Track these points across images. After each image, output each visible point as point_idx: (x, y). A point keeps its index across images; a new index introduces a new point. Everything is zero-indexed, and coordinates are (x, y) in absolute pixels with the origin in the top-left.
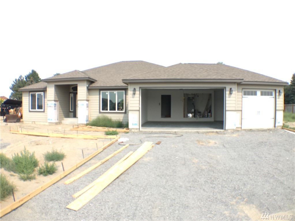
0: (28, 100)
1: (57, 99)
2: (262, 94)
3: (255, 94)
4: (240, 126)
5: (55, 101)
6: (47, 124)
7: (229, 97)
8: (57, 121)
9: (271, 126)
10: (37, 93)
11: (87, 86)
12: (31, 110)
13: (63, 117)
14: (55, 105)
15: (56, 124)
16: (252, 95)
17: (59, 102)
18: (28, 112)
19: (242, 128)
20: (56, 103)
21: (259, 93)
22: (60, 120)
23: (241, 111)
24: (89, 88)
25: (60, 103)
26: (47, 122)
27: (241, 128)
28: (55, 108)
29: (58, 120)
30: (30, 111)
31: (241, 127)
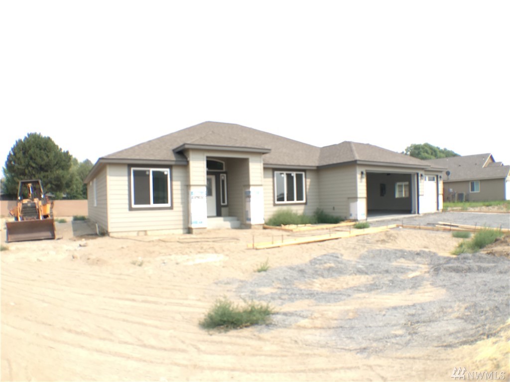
9: (434, 210)
10: (152, 170)
12: (134, 206)
18: (127, 210)
30: (131, 209)
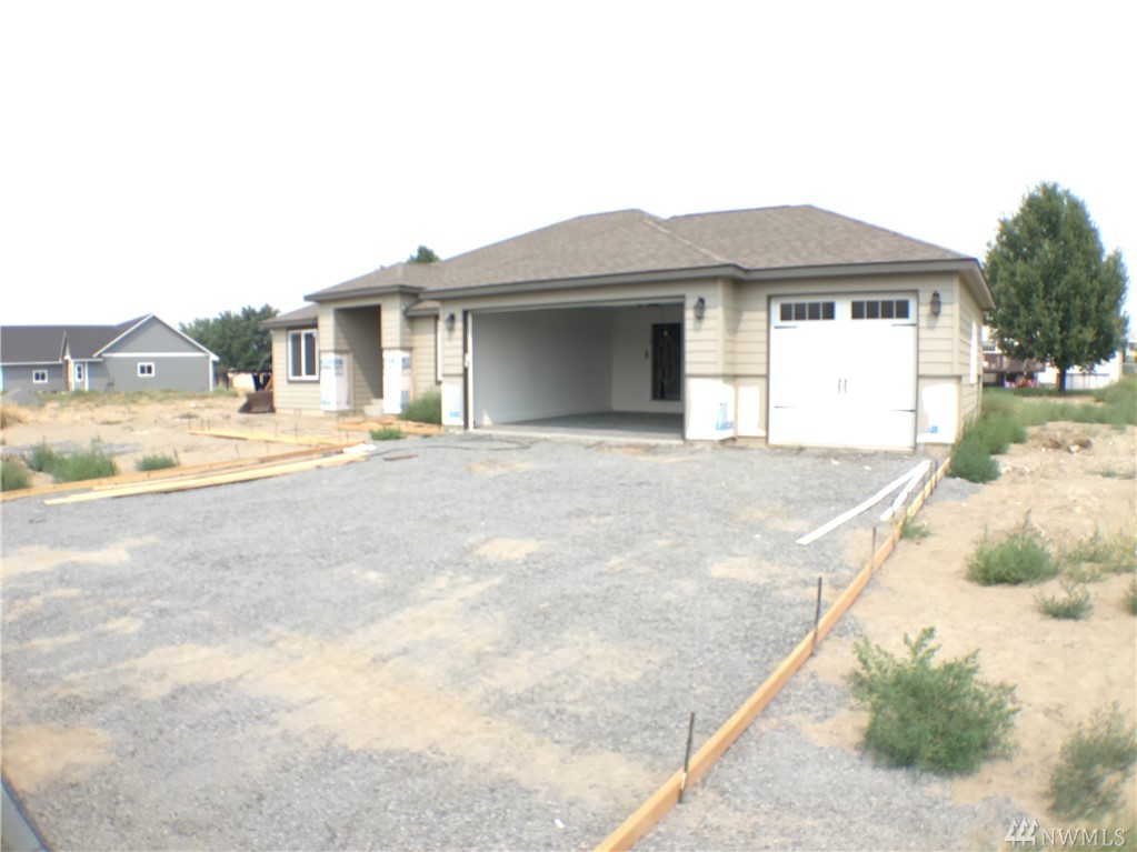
0: (285, 350)
1: (346, 347)
2: (857, 313)
3: (829, 313)
4: (763, 434)
5: (336, 352)
6: (321, 414)
7: (697, 330)
8: (345, 407)
10: (303, 332)
11: (404, 308)
12: (292, 378)
13: (371, 395)
14: (339, 363)
15: (342, 414)
16: (814, 316)
17: (351, 356)
18: (285, 383)
19: (773, 440)
20: (345, 358)
21: (843, 308)
22: (355, 405)
23: (767, 376)
24: (410, 314)
25: (355, 357)
26: (319, 409)
27: (764, 440)
28: (340, 371)
29: (348, 403)
30: (290, 382)
31: (767, 438)
